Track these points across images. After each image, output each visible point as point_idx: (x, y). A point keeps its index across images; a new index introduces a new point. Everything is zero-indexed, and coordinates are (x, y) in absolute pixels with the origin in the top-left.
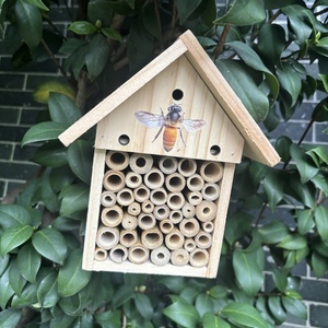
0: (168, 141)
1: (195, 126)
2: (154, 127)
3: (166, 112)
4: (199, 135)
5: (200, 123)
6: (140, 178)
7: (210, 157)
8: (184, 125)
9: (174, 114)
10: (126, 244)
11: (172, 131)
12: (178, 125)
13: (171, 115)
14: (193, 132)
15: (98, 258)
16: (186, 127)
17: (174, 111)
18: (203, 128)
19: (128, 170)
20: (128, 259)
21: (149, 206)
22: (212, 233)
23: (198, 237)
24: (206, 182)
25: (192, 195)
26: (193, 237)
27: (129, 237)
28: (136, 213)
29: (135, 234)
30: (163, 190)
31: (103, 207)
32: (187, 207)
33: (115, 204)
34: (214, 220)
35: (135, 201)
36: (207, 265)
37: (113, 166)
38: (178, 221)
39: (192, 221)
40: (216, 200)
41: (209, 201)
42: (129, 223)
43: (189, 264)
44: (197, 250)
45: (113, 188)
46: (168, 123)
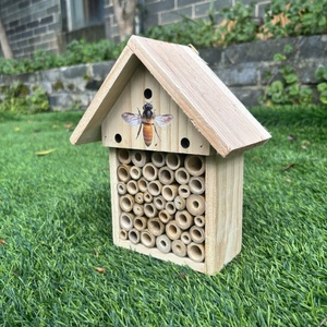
1: (165, 121)
3: (142, 111)
4: (169, 128)
5: (168, 118)
6: (139, 171)
7: (182, 150)
8: (157, 121)
9: (148, 113)
10: (138, 227)
11: (148, 127)
12: (152, 121)
13: (145, 113)
15: (122, 237)
17: (147, 109)
18: (171, 122)
19: (131, 164)
20: (140, 242)
21: (148, 196)
22: (204, 227)
23: (192, 230)
24: (191, 176)
25: (181, 187)
26: (188, 230)
27: (139, 222)
28: (141, 201)
29: (143, 220)
30: (157, 182)
31: (120, 195)
32: (177, 200)
33: (127, 193)
34: (204, 214)
35: (140, 191)
36: (204, 261)
37: (122, 161)
38: (172, 212)
39: (185, 213)
40: (203, 194)
41: (197, 195)
42: (138, 210)
43: (187, 256)
44: (193, 244)
45: (124, 179)
46: (145, 120)
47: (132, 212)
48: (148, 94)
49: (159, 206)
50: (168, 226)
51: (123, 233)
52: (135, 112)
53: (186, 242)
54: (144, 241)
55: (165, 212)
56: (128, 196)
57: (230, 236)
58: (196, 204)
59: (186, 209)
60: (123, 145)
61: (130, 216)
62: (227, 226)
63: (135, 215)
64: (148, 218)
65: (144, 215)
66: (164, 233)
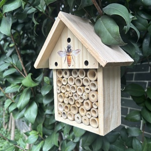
0: (69, 63)
1: (77, 53)
3: (66, 49)
4: (79, 57)
5: (78, 51)
6: (66, 80)
7: (85, 67)
10: (67, 110)
11: (69, 57)
12: (71, 54)
14: (76, 56)
15: (59, 115)
16: (74, 54)
17: (69, 47)
19: (63, 77)
20: (67, 118)
21: (70, 93)
22: (97, 108)
23: (92, 110)
24: (91, 81)
25: (86, 87)
26: (90, 110)
27: (67, 107)
28: (67, 96)
29: (68, 106)
30: (74, 86)
31: (58, 93)
32: (84, 94)
33: (61, 92)
34: (97, 102)
35: (67, 91)
36: (98, 127)
37: (58, 76)
38: (82, 101)
39: (88, 101)
40: (97, 91)
41: (93, 91)
42: (66, 101)
43: (90, 125)
44: (92, 118)
45: (60, 85)
46: (68, 54)
47: (63, 102)
48: (69, 40)
49: (76, 98)
50: (80, 109)
51: (59, 113)
52: (64, 50)
53: (89, 117)
54: (69, 117)
55: (78, 101)
56: (61, 94)
57: (114, 115)
58: (93, 96)
59: (88, 99)
60: (59, 67)
61: (62, 104)
62: (111, 109)
63: (65, 104)
65: (69, 104)
66: (78, 113)
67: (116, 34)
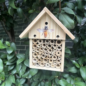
0: (45, 35)
1: (52, 31)
2: (42, 32)
3: (44, 28)
4: (53, 33)
5: (53, 30)
6: (40, 45)
7: (57, 39)
8: (49, 31)
9: (46, 28)
10: (39, 62)
11: (46, 33)
12: (47, 31)
13: (45, 29)
14: (51, 32)
18: (54, 31)
19: (38, 43)
21: (43, 52)
22: (61, 59)
24: (58, 46)
25: (54, 49)
26: (56, 60)
27: (40, 60)
28: (40, 54)
30: (46, 48)
31: (33, 53)
32: (53, 52)
34: (61, 56)
35: (40, 51)
36: (60, 68)
38: (51, 56)
40: (61, 50)
41: (59, 51)
42: (39, 57)
43: (55, 67)
44: (57, 64)
45: (35, 48)
46: (45, 31)
47: (37, 57)
48: (46, 23)
49: (47, 55)
50: (49, 60)
51: (34, 64)
52: (42, 28)
53: (55, 64)
54: (41, 65)
55: (49, 56)
56: (36, 53)
58: (59, 53)
59: (55, 55)
60: (36, 38)
61: (36, 59)
63: (38, 58)
64: (42, 59)
65: (41, 58)
66: (48, 62)
67: (72, 23)
